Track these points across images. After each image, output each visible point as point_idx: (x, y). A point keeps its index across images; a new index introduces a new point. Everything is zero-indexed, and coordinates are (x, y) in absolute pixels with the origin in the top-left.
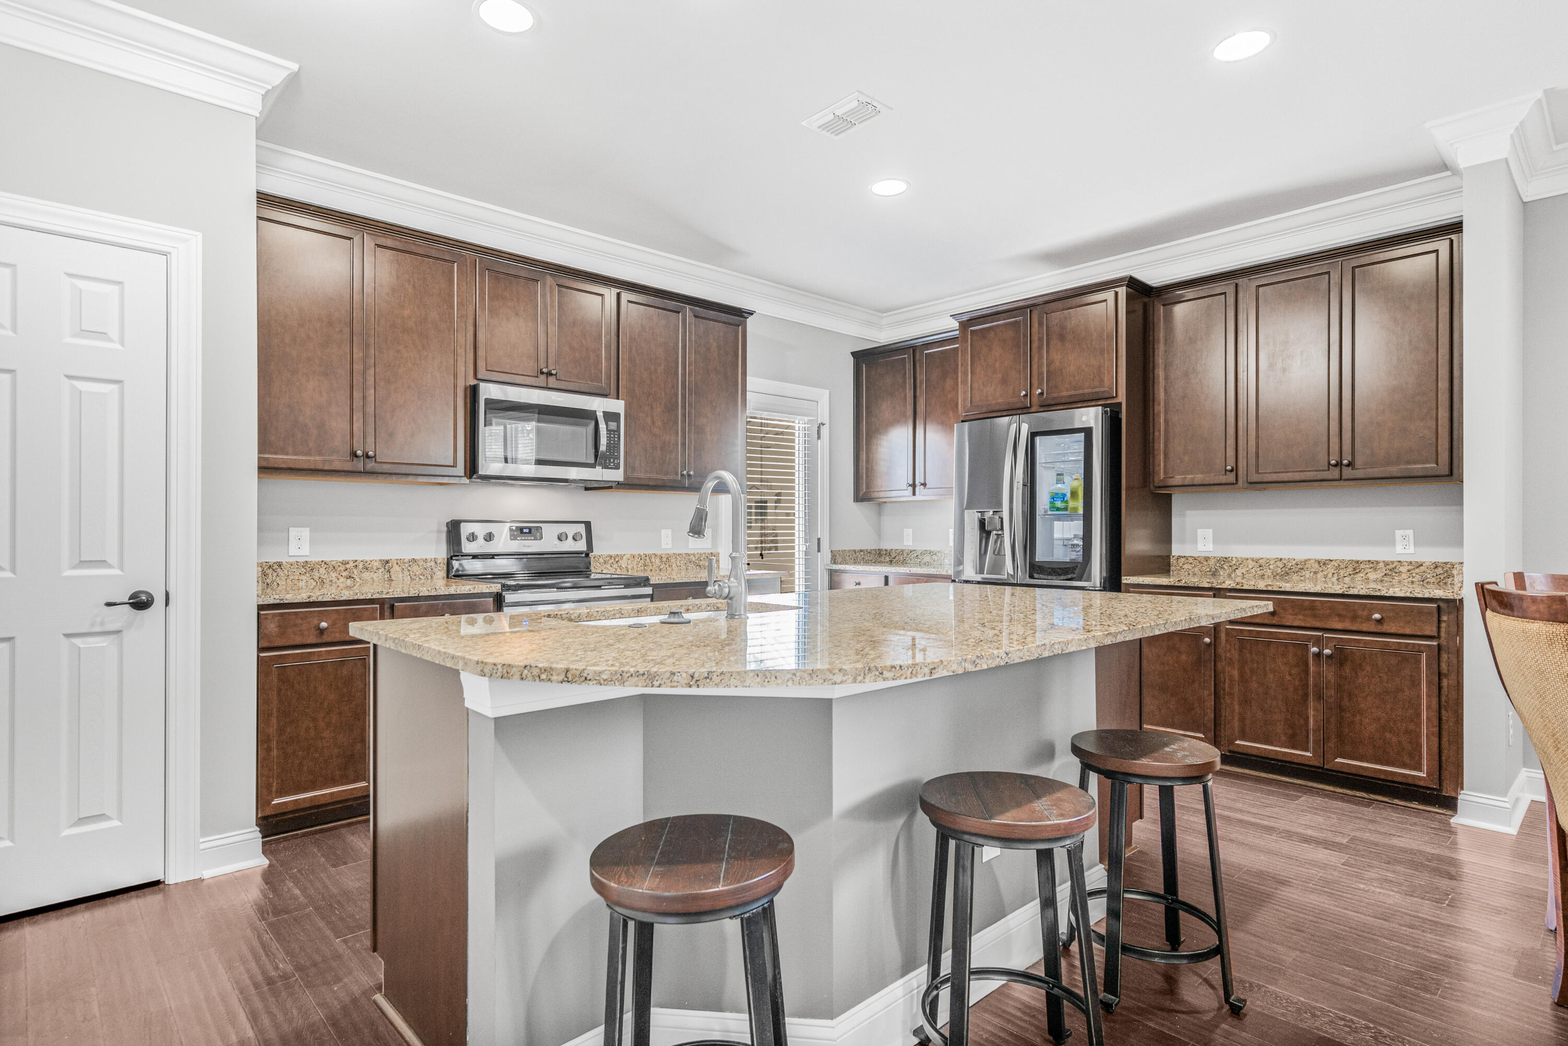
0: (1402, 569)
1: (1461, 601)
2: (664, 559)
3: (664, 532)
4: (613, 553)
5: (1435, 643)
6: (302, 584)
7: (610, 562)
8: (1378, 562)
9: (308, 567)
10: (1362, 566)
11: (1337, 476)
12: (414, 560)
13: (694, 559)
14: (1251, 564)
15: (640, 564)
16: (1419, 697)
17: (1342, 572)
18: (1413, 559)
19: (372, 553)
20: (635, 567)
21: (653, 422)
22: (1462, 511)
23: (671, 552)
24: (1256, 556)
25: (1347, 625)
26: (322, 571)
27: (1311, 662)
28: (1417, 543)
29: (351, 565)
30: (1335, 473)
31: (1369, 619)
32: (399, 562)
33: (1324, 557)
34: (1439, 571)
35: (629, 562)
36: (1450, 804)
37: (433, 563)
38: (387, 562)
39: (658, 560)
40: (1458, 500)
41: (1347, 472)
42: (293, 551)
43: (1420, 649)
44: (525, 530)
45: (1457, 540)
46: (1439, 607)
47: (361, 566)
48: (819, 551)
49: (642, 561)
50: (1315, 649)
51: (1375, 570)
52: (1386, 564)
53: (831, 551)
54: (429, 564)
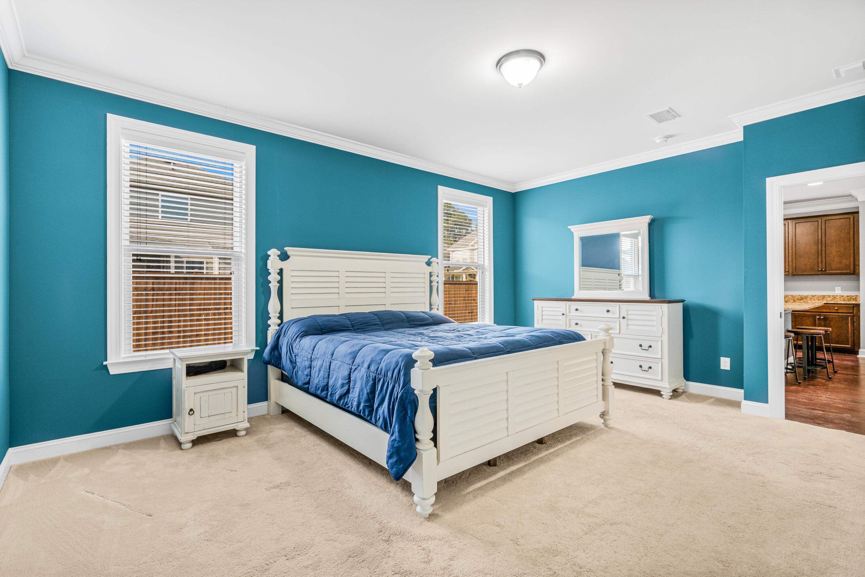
0: (838, 297)
1: (860, 304)
5: (852, 314)
8: (830, 296)
10: (826, 297)
11: (821, 273)
14: (790, 297)
16: (848, 328)
17: (819, 298)
18: (841, 295)
22: (859, 283)
24: (791, 294)
25: (828, 311)
27: (817, 320)
28: (842, 290)
30: (820, 273)
31: (834, 309)
33: (813, 294)
34: (849, 297)
36: (857, 353)
40: (858, 280)
41: (823, 273)
43: (848, 316)
45: (858, 289)
46: (853, 306)
50: (818, 317)
51: (830, 297)
52: (833, 296)
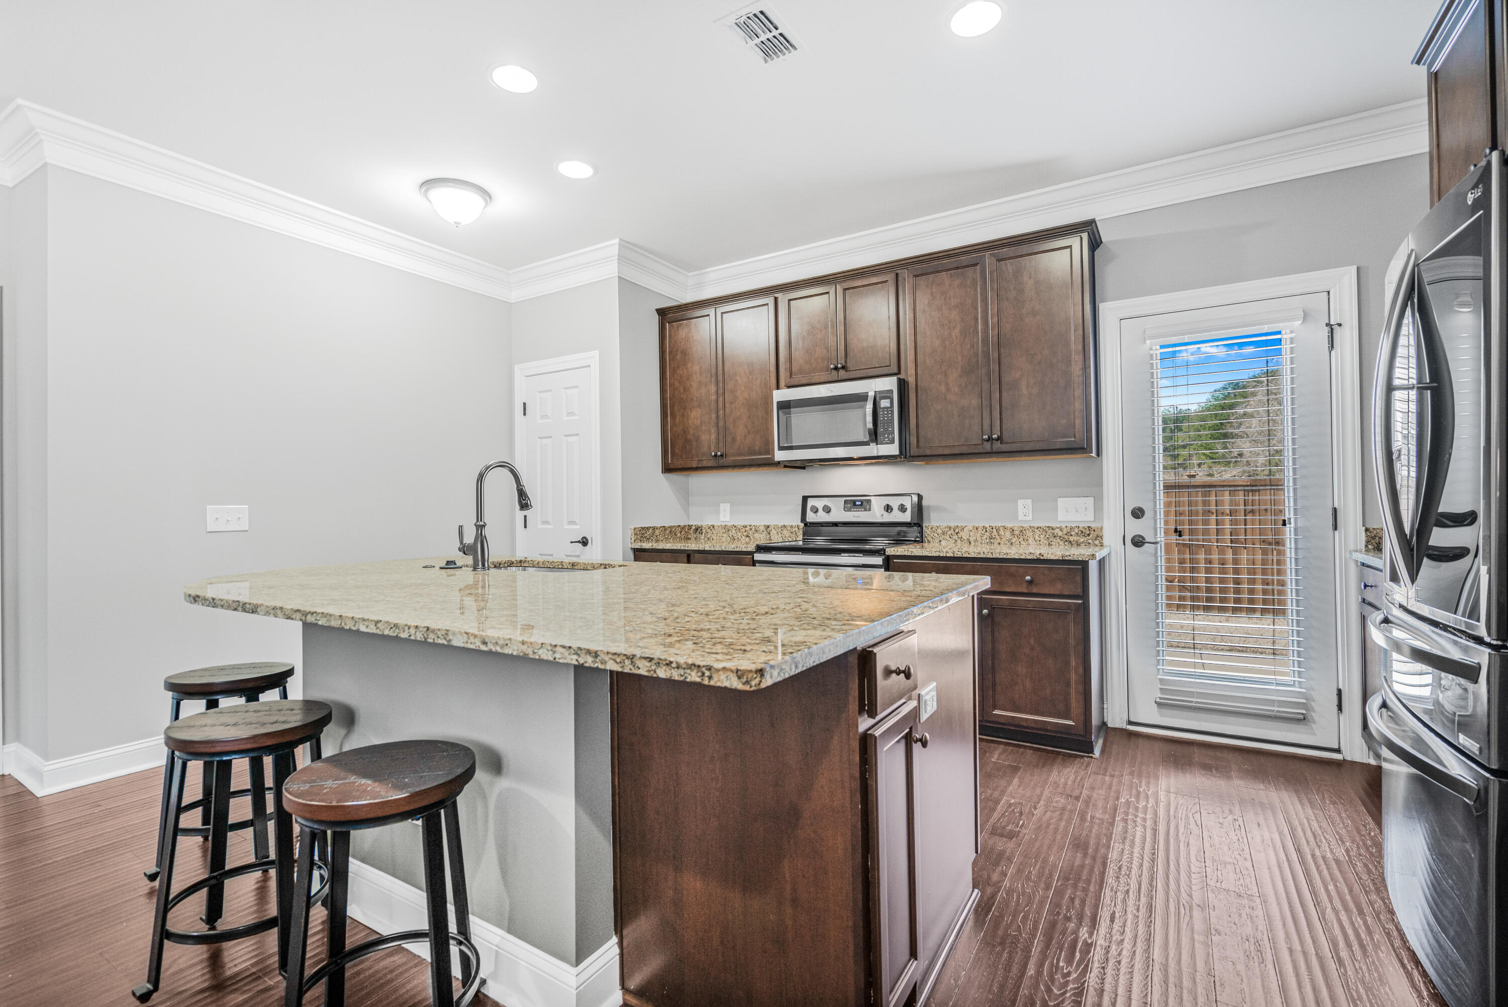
2: (1017, 533)
3: (1021, 503)
4: (952, 525)
6: (724, 539)
7: (949, 533)
9: (727, 529)
12: (785, 526)
13: (1060, 534)
15: (985, 537)
19: (759, 521)
20: (979, 539)
21: (948, 390)
23: (1026, 525)
26: (734, 531)
29: (748, 528)
32: (776, 527)
35: (971, 534)
37: (796, 529)
38: (768, 527)
39: (1008, 534)
42: (722, 518)
44: (857, 503)
47: (753, 529)
48: (1335, 528)
49: (987, 534)
53: (1367, 530)
54: (794, 530)
